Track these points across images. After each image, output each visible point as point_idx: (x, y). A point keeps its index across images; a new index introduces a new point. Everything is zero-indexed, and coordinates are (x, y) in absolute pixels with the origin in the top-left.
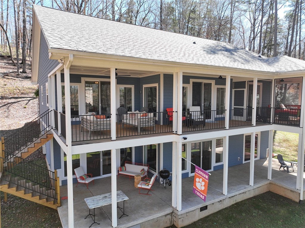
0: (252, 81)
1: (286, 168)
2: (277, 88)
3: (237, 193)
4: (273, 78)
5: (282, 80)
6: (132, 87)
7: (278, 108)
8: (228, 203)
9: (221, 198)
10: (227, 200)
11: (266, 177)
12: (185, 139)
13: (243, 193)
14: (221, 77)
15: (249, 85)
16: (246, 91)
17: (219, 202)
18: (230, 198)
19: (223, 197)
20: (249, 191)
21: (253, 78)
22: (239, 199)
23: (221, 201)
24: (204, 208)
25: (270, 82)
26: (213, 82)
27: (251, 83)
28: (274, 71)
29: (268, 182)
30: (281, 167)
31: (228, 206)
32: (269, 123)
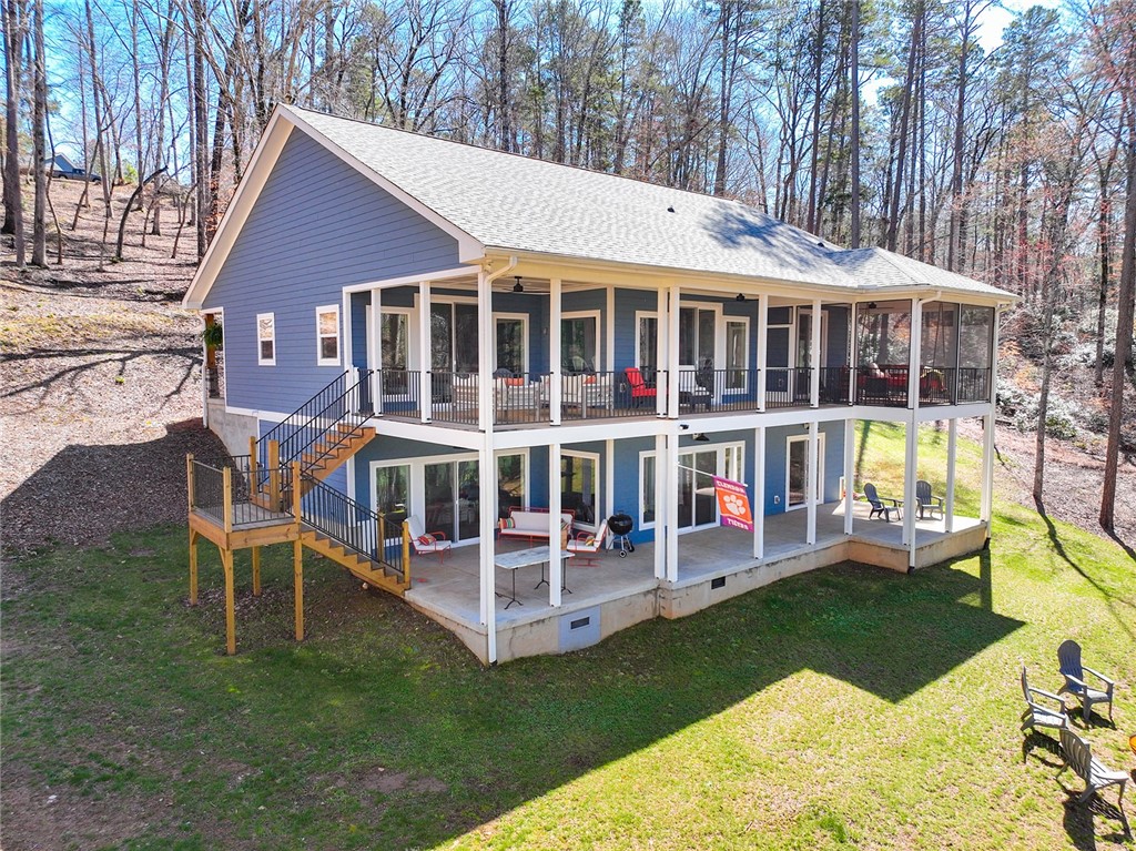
0: (811, 307)
1: (883, 516)
2: (862, 327)
3: (783, 556)
4: (854, 300)
5: (872, 305)
6: (524, 318)
7: (865, 371)
8: (764, 578)
9: (751, 564)
10: (764, 569)
11: (841, 531)
12: (685, 427)
13: (795, 558)
14: (741, 298)
15: (801, 316)
16: (793, 329)
17: (746, 572)
18: (768, 565)
19: (756, 563)
20: (806, 554)
21: (811, 301)
22: (788, 570)
23: (750, 569)
24: (719, 583)
25: (846, 308)
26: (718, 308)
27: (805, 312)
28: (856, 286)
29: (846, 539)
30: (873, 511)
31: (766, 583)
32: (847, 403)
